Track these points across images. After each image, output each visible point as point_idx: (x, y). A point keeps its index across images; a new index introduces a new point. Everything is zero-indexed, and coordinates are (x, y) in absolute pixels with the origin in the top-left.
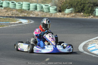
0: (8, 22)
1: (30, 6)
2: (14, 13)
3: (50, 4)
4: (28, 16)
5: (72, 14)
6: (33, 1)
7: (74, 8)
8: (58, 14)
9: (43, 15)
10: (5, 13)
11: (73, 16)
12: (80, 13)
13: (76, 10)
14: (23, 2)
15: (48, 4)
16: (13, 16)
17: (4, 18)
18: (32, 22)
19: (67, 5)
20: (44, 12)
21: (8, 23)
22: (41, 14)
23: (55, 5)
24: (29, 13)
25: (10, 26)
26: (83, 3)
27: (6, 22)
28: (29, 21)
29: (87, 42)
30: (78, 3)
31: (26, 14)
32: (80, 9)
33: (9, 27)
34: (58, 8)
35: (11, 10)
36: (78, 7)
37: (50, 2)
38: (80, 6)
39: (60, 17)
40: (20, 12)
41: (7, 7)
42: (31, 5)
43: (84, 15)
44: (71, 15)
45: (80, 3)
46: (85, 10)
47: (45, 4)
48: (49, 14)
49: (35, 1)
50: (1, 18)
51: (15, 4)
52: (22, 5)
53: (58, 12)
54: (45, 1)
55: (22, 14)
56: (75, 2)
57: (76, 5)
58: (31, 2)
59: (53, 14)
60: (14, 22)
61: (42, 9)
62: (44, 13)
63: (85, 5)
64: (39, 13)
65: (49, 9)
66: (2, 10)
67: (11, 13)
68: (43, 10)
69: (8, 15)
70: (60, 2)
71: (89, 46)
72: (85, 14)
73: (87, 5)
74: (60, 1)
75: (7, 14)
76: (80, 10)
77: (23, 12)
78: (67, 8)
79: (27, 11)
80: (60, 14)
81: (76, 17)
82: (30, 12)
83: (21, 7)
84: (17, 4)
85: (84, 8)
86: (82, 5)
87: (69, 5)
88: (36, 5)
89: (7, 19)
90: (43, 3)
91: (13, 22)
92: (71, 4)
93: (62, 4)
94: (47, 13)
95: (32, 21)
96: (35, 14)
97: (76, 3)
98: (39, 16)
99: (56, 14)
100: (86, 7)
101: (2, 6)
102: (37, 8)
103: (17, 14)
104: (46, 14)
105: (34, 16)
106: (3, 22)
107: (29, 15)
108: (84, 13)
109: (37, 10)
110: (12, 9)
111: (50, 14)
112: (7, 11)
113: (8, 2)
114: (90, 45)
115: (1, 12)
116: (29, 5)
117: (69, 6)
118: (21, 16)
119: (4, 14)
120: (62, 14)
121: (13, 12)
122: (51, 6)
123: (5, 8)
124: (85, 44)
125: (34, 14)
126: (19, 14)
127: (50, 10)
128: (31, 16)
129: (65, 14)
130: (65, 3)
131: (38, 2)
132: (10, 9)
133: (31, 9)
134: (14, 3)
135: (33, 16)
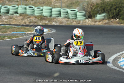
0: (23, 32)
1: (52, 12)
2: (33, 21)
3: (77, 9)
4: (49, 24)
5: (104, 20)
6: (56, 4)
7: (107, 13)
8: (88, 21)
9: (69, 22)
10: (21, 20)
11: (106, 23)
12: (115, 18)
13: (110, 15)
14: (43, 7)
15: (75, 8)
16: (31, 24)
17: (19, 26)
18: (52, 32)
19: (99, 9)
20: (69, 18)
21: (23, 34)
22: (66, 22)
23: (84, 9)
24: (50, 20)
25: (25, 37)
26: (118, 6)
27: (20, 31)
28: (50, 30)
29: (119, 55)
30: (112, 6)
31: (47, 22)
32: (115, 14)
33: (23, 38)
34: (87, 13)
35: (28, 17)
36: (112, 11)
37: (77, 6)
38: (115, 10)
39: (89, 25)
40: (39, 19)
41: (23, 14)
42: (53, 10)
43: (119, 22)
44: (104, 22)
45: (115, 6)
46: (121, 15)
47: (71, 9)
48: (76, 21)
49: (58, 5)
50: (15, 27)
51: (34, 10)
52: (42, 10)
53: (87, 19)
54: (71, 5)
55: (43, 22)
56: (108, 5)
57: (110, 9)
58: (54, 6)
59: (81, 21)
60: (31, 32)
61: (67, 14)
62: (69, 20)
63: (121, 9)
64: (64, 20)
65: (76, 15)
66: (16, 17)
67: (28, 21)
68: (69, 16)
69: (25, 23)
70: (90, 6)
71: (121, 60)
72: (121, 21)
73: (123, 9)
74: (90, 4)
75: (23, 22)
76: (115, 16)
77: (43, 19)
78: (98, 13)
79: (49, 18)
80: (90, 21)
81: (110, 24)
82: (52, 19)
83: (40, 13)
84: (36, 9)
85: (120, 13)
86: (118, 9)
87: (101, 9)
88: (60, 10)
89: (22, 28)
90: (68, 7)
91: (29, 32)
92: (103, 7)
93: (92, 8)
94: (74, 20)
95: (53, 30)
96: (59, 21)
97: (109, 7)
98: (63, 24)
99: (84, 21)
100: (122, 11)
101: (16, 13)
102: (61, 14)
103: (36, 22)
104: (72, 22)
105: (58, 24)
106: (16, 32)
107: (51, 22)
108: (120, 19)
109: (61, 16)
110: (30, 16)
111: (78, 21)
112: (24, 18)
113: (25, 6)
114: (122, 58)
115: (16, 20)
116: (51, 10)
117: (100, 11)
118: (41, 24)
119: (19, 22)
120: (92, 21)
121: (30, 20)
122: (78, 11)
123: (21, 15)
124: (116, 57)
125: (56, 21)
126: (38, 22)
127: (78, 16)
128: (54, 23)
129: (96, 21)
130: (96, 7)
131: (62, 6)
132: (28, 15)
133: (53, 15)
134: (32, 7)
135: (56, 25)
